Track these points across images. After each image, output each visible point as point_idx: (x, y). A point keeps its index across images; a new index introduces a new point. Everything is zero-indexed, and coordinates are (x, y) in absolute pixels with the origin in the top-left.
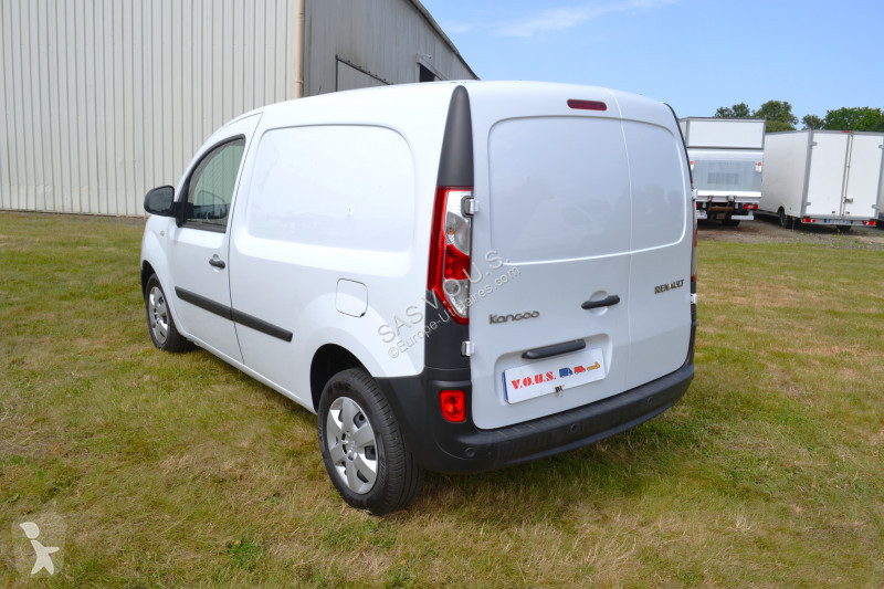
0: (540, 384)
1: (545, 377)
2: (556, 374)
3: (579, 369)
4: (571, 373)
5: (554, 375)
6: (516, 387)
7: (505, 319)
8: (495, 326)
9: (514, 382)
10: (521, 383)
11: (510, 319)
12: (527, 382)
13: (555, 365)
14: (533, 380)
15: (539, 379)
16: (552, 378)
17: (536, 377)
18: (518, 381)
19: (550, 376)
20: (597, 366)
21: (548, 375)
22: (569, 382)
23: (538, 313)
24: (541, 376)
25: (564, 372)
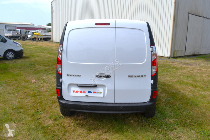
0: (81, 93)
1: (83, 92)
2: (87, 92)
3: (95, 92)
4: (92, 93)
5: (86, 92)
6: (74, 92)
7: (71, 75)
8: (68, 76)
9: (73, 91)
10: (75, 92)
11: (72, 76)
12: (77, 92)
13: (87, 90)
14: (79, 92)
15: (81, 92)
16: (85, 92)
17: (80, 91)
18: (75, 91)
19: (84, 92)
20: (101, 93)
21: (84, 91)
22: (90, 95)
23: (80, 76)
24: (82, 91)
25: (89, 92)
